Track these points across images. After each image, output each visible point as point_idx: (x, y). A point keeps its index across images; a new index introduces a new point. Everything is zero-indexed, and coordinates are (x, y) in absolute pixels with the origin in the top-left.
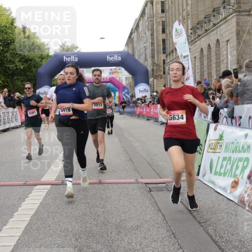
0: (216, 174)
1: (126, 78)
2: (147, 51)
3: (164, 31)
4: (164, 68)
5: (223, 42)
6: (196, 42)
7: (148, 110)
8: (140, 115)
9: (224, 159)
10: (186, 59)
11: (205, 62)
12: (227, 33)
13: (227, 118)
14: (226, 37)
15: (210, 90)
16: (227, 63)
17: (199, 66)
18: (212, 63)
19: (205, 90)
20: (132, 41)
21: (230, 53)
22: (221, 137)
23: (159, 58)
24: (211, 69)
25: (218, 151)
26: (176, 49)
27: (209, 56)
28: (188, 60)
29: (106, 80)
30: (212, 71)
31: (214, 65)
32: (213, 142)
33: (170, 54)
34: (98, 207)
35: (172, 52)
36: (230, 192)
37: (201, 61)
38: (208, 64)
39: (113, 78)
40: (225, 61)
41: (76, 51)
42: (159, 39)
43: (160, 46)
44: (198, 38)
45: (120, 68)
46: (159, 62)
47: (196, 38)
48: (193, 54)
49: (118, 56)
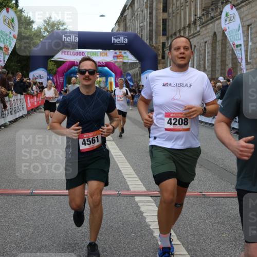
2: (143, 31)
5: (244, 26)
6: (208, 24)
11: (219, 49)
12: (249, 17)
14: (247, 20)
16: (247, 51)
17: (210, 53)
18: (228, 49)
20: (125, 19)
21: (251, 39)
23: (158, 40)
24: (225, 57)
27: (224, 41)
30: (227, 59)
33: (172, 37)
35: (175, 34)
37: (212, 46)
38: (222, 50)
41: (62, 28)
42: (158, 19)
43: (160, 26)
44: (211, 20)
45: (126, 51)
46: (158, 44)
47: (208, 21)
48: (203, 39)
49: (124, 38)
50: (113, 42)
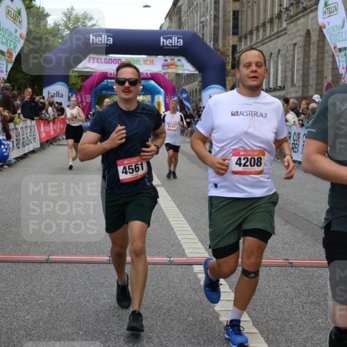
2: (205, 28)
4: (234, 59)
6: (298, 19)
11: (314, 54)
17: (302, 60)
18: (326, 55)
20: (179, 11)
23: (227, 41)
24: (323, 66)
27: (320, 42)
30: (326, 69)
33: (246, 37)
35: (251, 33)
37: (305, 51)
38: (318, 56)
41: (89, 24)
42: (227, 11)
43: (230, 21)
44: (303, 12)
45: (181, 58)
46: (227, 48)
47: (300, 13)
48: (291, 40)
49: (178, 38)
50: (162, 44)
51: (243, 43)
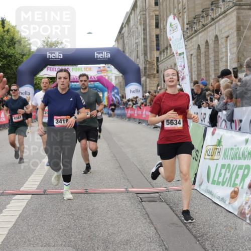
0: (213, 182)
1: (116, 77)
2: (139, 46)
3: (157, 26)
4: (158, 66)
5: (222, 38)
6: (192, 38)
7: (140, 112)
8: (131, 118)
9: (223, 166)
10: (182, 56)
12: (227, 29)
13: (225, 121)
14: (225, 32)
15: (207, 91)
16: (227, 62)
17: (196, 65)
18: (210, 61)
19: (202, 90)
20: (123, 37)
21: (230, 50)
22: (219, 142)
23: (152, 55)
24: (209, 68)
25: (216, 157)
26: (170, 46)
28: (183, 57)
29: (94, 79)
30: (210, 70)
31: (212, 64)
32: (211, 147)
33: (164, 52)
34: (84, 220)
35: (167, 48)
36: (230, 203)
37: (197, 59)
38: (205, 61)
39: (102, 77)
40: (224, 59)
42: (152, 35)
43: (154, 42)
44: (194, 33)
45: (109, 65)
46: (152, 59)
47: (193, 34)
48: (189, 52)
49: (107, 53)
50: (96, 57)
51: (162, 55)
